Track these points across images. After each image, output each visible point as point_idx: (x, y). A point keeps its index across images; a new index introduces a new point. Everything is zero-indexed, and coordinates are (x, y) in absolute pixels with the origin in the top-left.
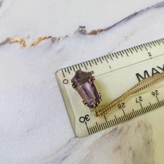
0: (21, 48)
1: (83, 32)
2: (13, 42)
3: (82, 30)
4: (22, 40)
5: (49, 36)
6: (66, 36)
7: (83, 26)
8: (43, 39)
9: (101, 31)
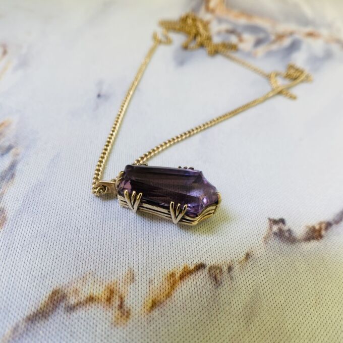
0: (115, 324)
1: (287, 234)
2: (79, 304)
3: (281, 230)
4: (112, 292)
5: (197, 262)
6: (248, 256)
7: (277, 217)
8: (182, 277)
9: (329, 225)
